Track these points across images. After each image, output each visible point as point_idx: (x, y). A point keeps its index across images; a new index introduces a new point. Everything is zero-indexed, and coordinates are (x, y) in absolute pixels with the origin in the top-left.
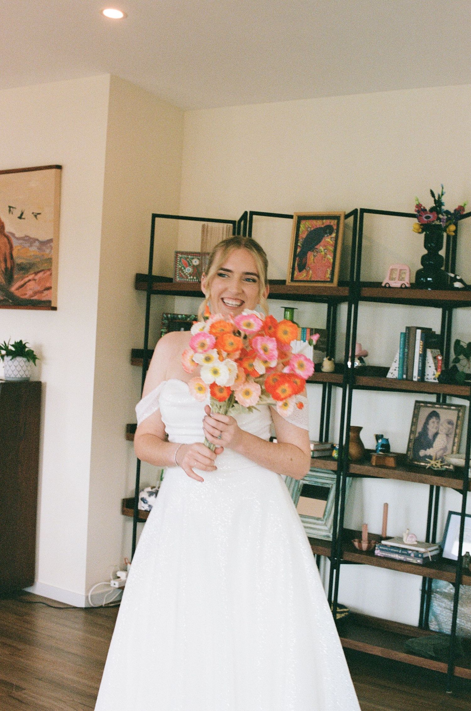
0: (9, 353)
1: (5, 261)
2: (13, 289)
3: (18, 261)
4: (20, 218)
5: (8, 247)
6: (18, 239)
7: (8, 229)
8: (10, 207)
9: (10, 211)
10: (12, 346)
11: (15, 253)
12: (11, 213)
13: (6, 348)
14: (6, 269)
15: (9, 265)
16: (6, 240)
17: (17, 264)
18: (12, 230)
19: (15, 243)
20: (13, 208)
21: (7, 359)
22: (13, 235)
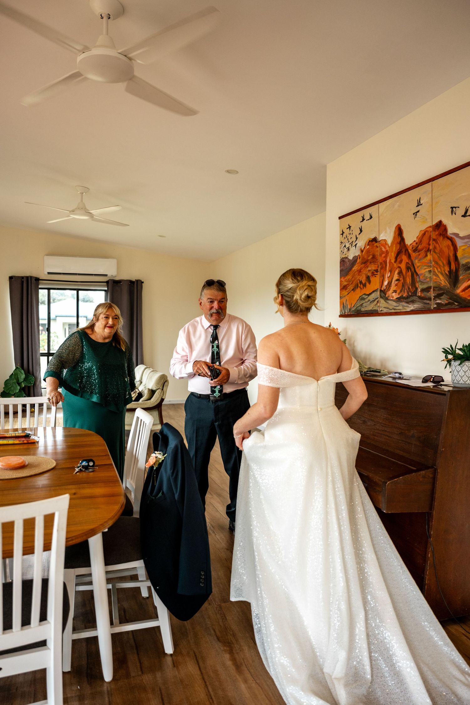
0: (457, 357)
1: (449, 264)
2: (458, 291)
3: (463, 261)
4: (464, 216)
5: (452, 248)
6: (462, 238)
7: (451, 230)
8: (452, 208)
9: (452, 212)
10: (460, 349)
11: (459, 254)
12: (454, 214)
13: (453, 352)
14: (450, 272)
15: (453, 267)
16: (449, 243)
17: (463, 265)
18: (456, 231)
19: (459, 243)
20: (455, 207)
21: (455, 364)
22: (457, 235)
